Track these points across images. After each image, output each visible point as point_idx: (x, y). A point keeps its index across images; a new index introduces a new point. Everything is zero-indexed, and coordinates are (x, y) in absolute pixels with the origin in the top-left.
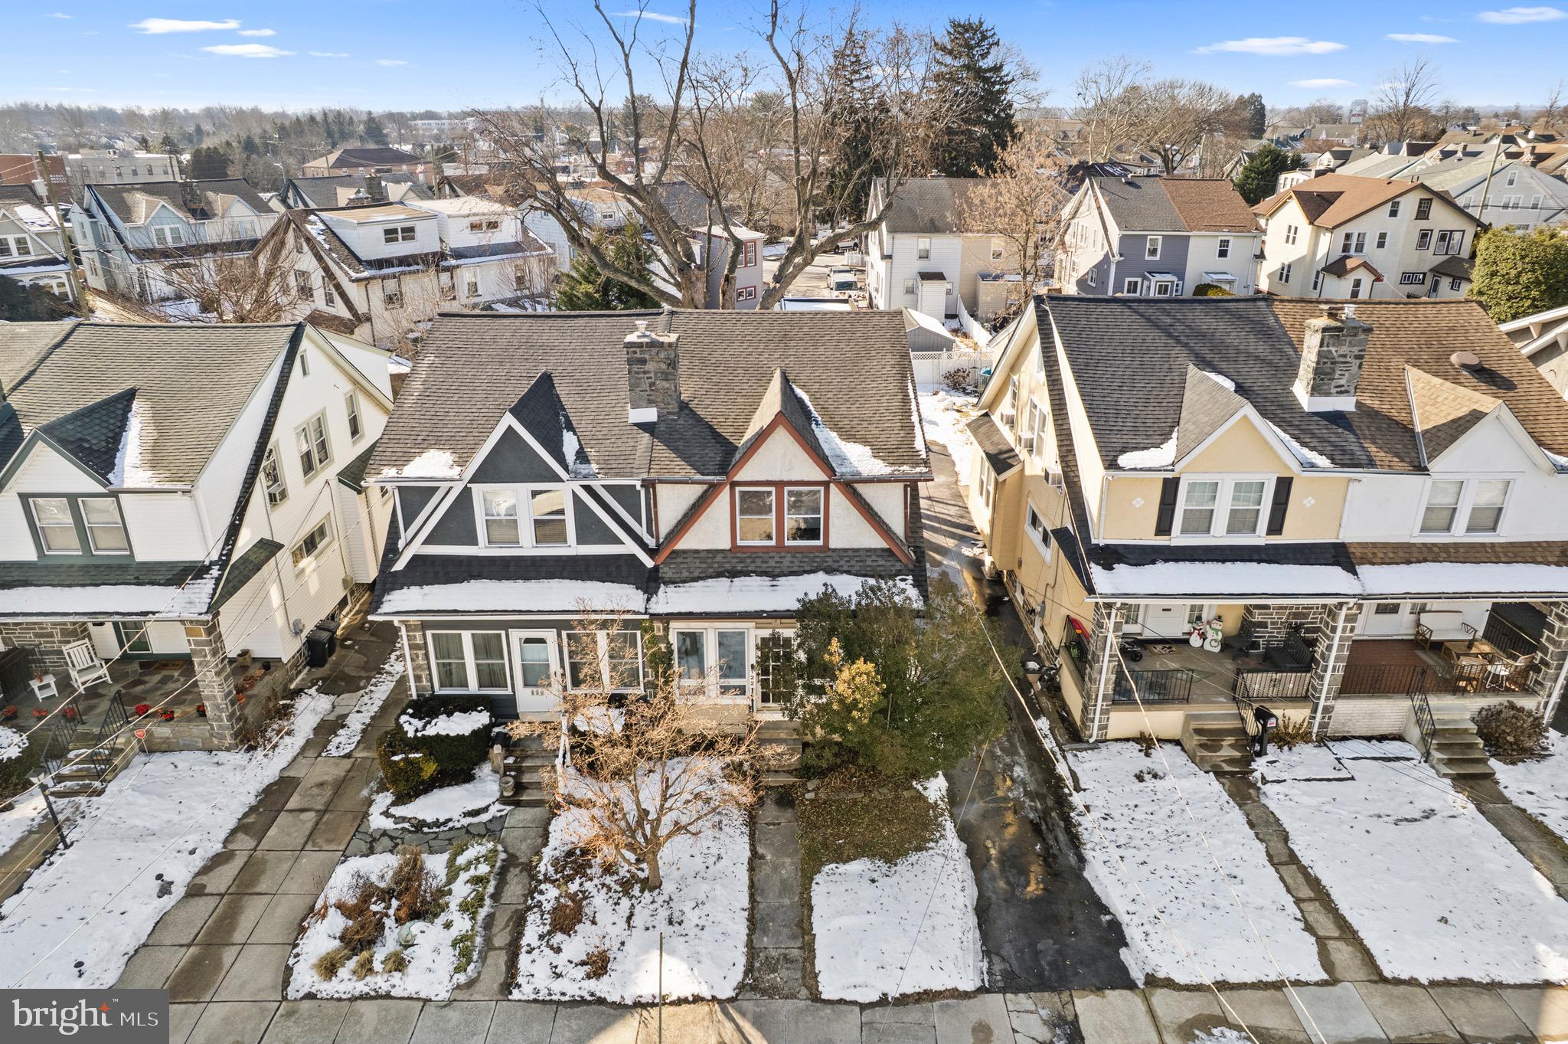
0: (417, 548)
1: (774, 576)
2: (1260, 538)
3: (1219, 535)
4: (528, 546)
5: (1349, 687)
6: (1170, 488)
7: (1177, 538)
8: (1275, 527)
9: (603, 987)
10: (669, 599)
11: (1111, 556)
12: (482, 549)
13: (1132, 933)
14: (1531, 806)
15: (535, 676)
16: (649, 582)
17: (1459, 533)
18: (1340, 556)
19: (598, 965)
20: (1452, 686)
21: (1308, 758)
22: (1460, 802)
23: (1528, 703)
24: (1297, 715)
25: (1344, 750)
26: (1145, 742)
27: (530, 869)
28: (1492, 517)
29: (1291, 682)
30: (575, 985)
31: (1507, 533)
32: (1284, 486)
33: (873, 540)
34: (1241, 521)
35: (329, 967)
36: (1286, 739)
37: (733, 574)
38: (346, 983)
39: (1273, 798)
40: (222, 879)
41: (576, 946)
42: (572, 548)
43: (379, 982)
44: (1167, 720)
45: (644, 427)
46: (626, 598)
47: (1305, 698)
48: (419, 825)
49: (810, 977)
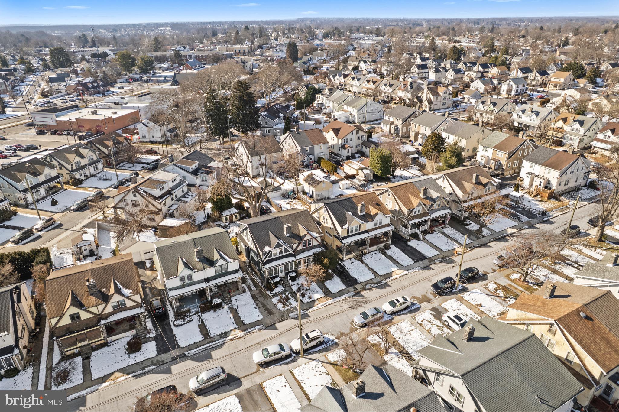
0: (267, 259)
1: (308, 251)
2: (358, 232)
3: (354, 233)
4: (278, 255)
5: (371, 245)
6: (348, 230)
7: (350, 234)
8: (359, 230)
9: (312, 299)
10: (298, 257)
11: (344, 238)
12: (273, 257)
13: (357, 279)
14: (389, 254)
15: (282, 271)
16: (294, 256)
17: (378, 225)
18: (367, 232)
19: (310, 298)
20: (380, 243)
21: (368, 256)
22: (383, 256)
23: (388, 243)
24: (365, 251)
25: (371, 254)
26: (350, 259)
27: (294, 293)
28: (380, 223)
29: (364, 247)
30: (309, 300)
31: (383, 224)
32: (360, 225)
33: (317, 243)
34: (356, 230)
35: (284, 307)
36: (365, 254)
37: (303, 252)
38: (287, 308)
39: (365, 261)
40: (260, 305)
41: (307, 297)
42: (284, 254)
43: (290, 307)
44: (351, 256)
45: (289, 236)
46: (291, 259)
47: (366, 249)
48: (276, 293)
49: (331, 292)
